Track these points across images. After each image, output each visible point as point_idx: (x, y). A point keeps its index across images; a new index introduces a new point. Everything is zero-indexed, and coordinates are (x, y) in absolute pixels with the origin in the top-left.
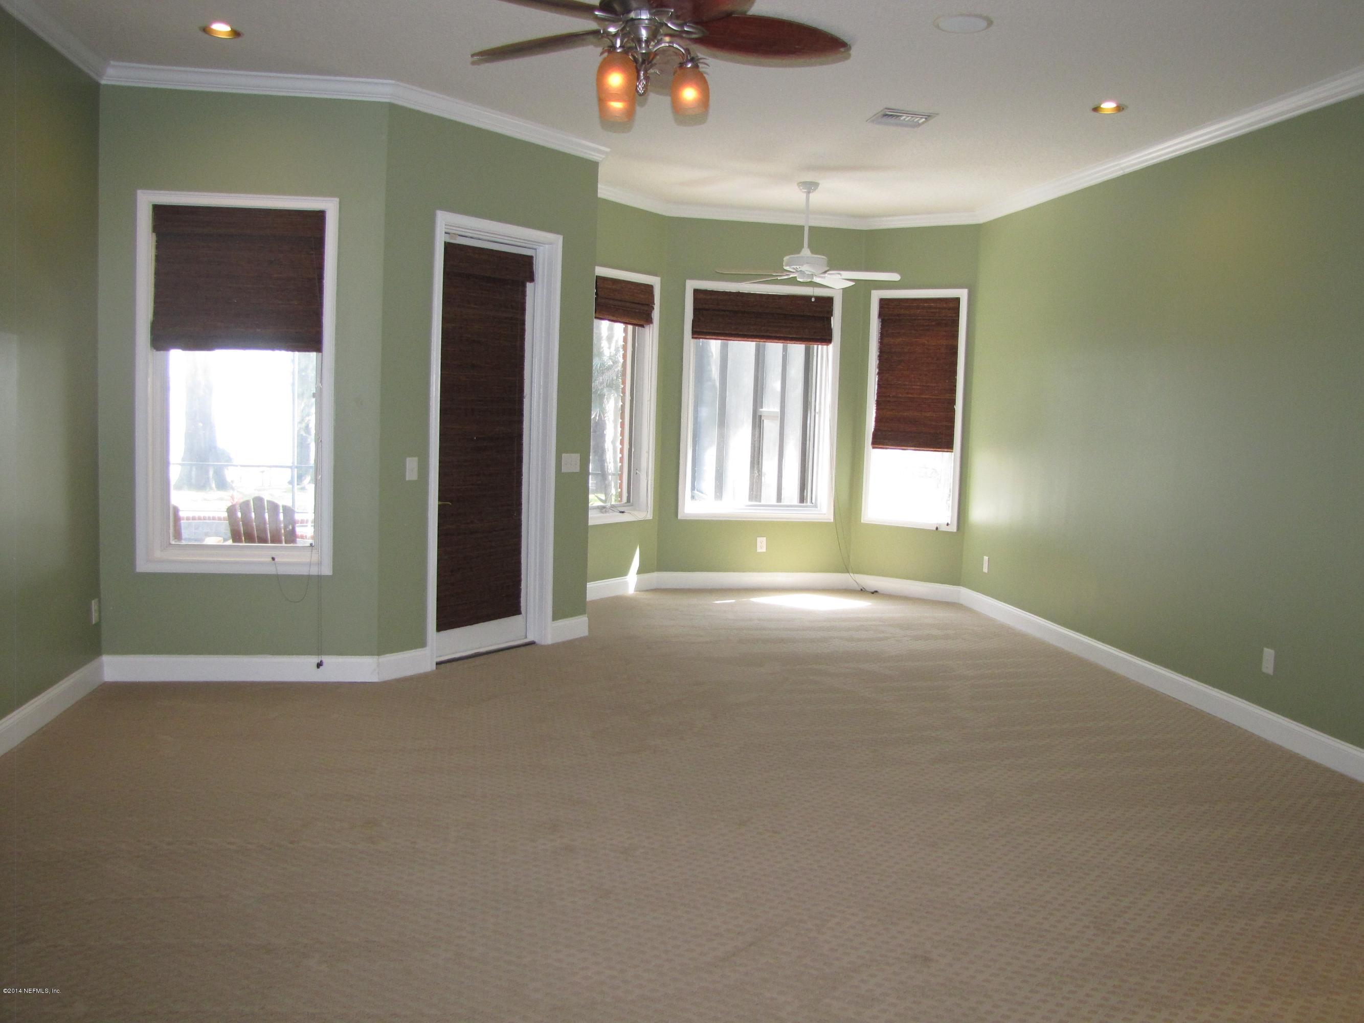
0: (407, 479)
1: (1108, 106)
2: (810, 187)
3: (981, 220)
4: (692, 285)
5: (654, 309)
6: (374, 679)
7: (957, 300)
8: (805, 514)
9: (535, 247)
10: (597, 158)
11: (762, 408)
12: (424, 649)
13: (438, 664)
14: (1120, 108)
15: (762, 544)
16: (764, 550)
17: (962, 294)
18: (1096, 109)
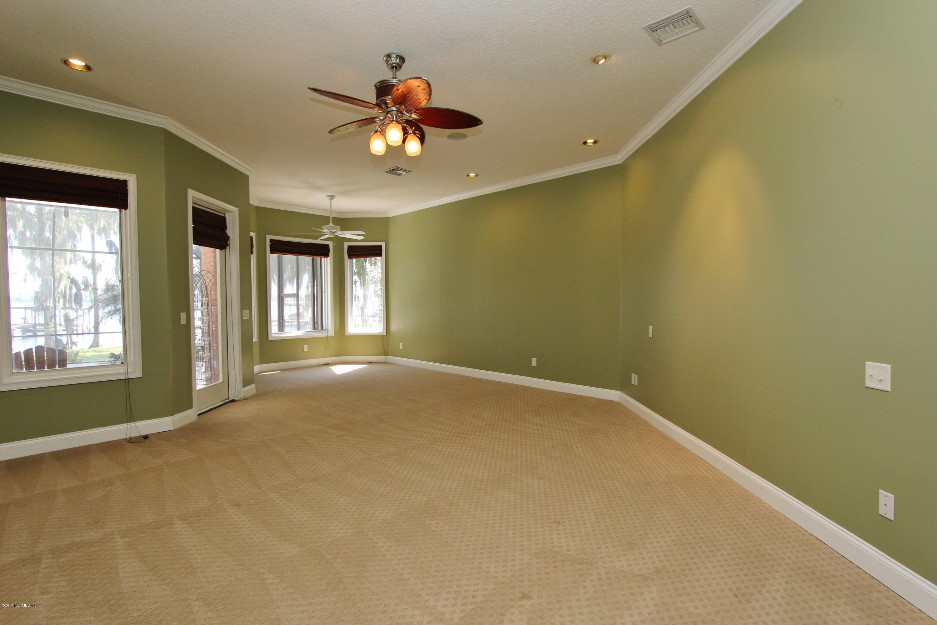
0: (181, 324)
1: (472, 175)
2: (332, 197)
3: (390, 216)
4: (269, 237)
5: (253, 247)
6: (171, 428)
7: (381, 246)
8: (319, 334)
9: (224, 212)
10: (249, 174)
11: (282, 293)
12: (192, 409)
13: (199, 415)
14: (477, 175)
15: (306, 348)
16: (307, 350)
17: (383, 244)
18: (468, 176)
